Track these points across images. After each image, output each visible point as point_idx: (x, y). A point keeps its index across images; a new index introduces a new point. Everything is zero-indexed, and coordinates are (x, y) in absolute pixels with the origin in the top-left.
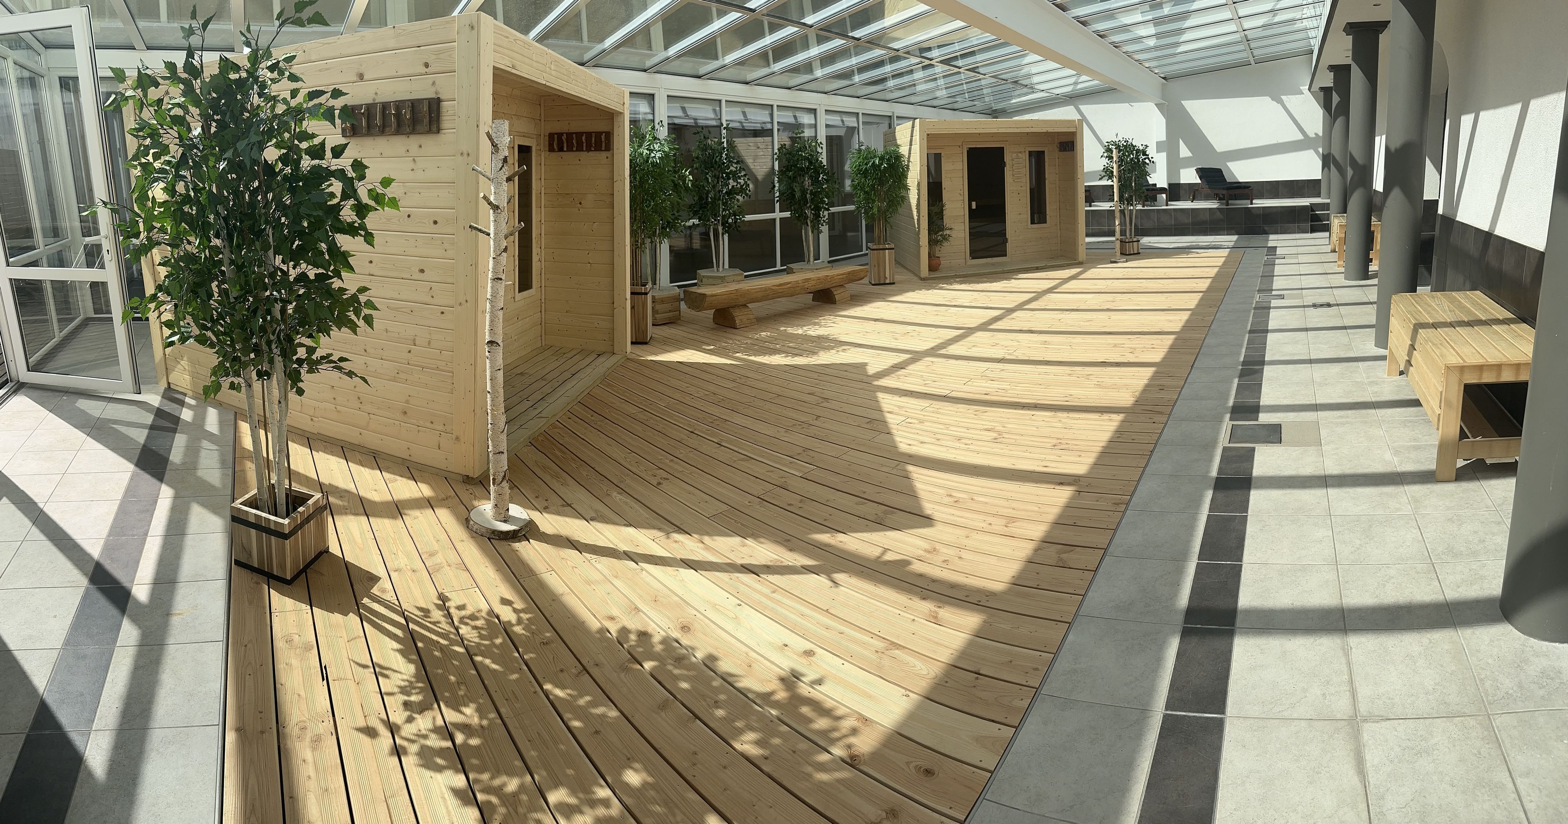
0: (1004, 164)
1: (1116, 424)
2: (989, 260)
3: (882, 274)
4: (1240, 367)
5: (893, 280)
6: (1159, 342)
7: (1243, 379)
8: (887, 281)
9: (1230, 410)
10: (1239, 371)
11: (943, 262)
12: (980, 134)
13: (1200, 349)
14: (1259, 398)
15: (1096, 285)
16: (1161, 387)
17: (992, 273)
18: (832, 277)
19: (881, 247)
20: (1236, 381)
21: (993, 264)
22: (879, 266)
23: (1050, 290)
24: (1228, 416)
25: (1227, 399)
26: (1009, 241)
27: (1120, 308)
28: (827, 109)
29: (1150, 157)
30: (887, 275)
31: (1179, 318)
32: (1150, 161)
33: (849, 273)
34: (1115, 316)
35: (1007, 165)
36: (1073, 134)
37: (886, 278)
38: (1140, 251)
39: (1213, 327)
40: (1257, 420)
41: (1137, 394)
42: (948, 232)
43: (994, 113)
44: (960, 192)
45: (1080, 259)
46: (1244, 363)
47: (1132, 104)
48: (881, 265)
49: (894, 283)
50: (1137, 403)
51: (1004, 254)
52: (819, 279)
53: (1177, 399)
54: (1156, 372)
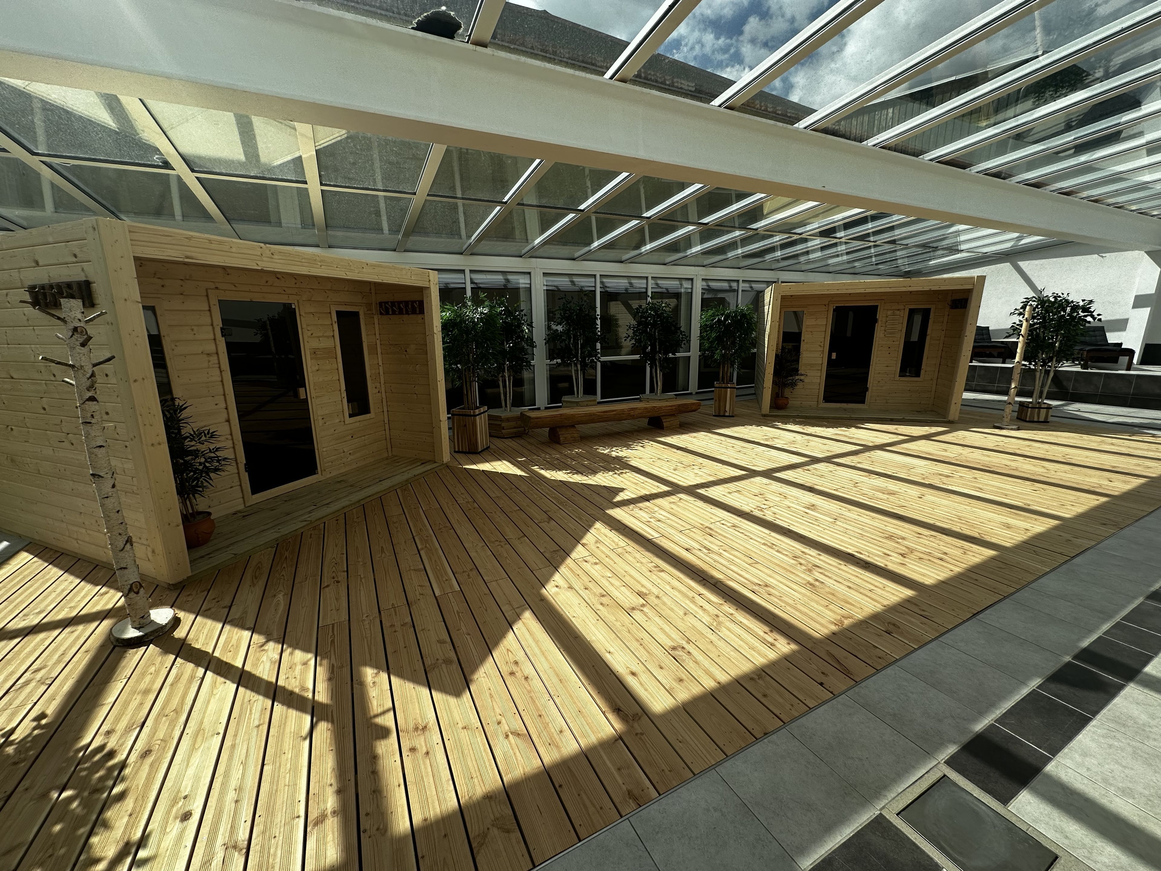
0: (876, 321)
1: (772, 655)
2: (844, 405)
3: (722, 409)
4: (1068, 659)
5: (733, 412)
6: (957, 553)
7: (1052, 686)
8: (727, 414)
9: (966, 739)
10: (1058, 666)
11: (791, 402)
12: (850, 294)
13: (1018, 590)
14: (1055, 751)
15: (946, 450)
16: (891, 628)
17: (834, 418)
18: (660, 407)
19: (723, 385)
20: (1035, 683)
21: (845, 410)
22: (719, 400)
23: (882, 447)
24: (952, 750)
25: (982, 713)
26: (870, 390)
27: (950, 488)
28: (704, 277)
29: (1095, 314)
30: (727, 409)
31: (1028, 526)
32: (1094, 319)
33: (679, 406)
34: (931, 496)
35: (880, 322)
36: (969, 291)
37: (725, 411)
38: (1050, 419)
39: (1075, 561)
40: (1005, 799)
41: (847, 622)
42: (802, 378)
43: (907, 274)
44: (820, 344)
45: (951, 417)
46: (1085, 654)
47: (1104, 255)
48: (721, 400)
49: (733, 416)
50: (833, 638)
51: (863, 402)
52: (646, 408)
53: (897, 660)
54: (909, 600)
